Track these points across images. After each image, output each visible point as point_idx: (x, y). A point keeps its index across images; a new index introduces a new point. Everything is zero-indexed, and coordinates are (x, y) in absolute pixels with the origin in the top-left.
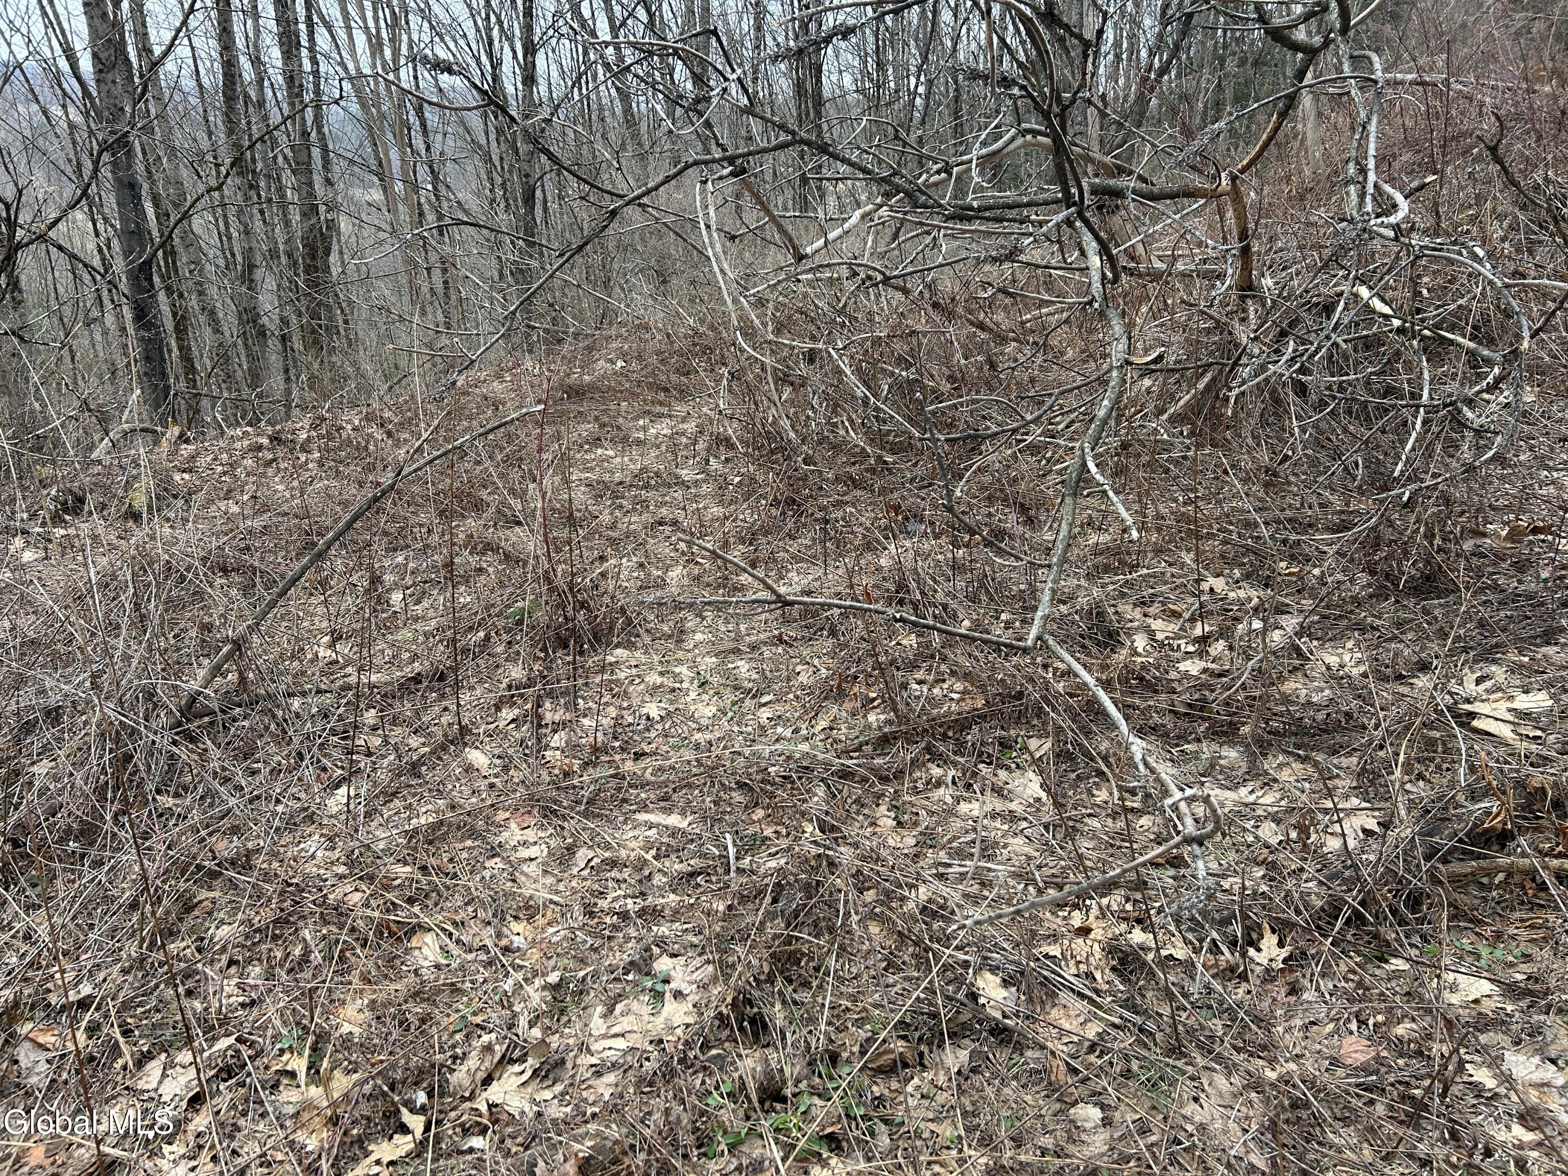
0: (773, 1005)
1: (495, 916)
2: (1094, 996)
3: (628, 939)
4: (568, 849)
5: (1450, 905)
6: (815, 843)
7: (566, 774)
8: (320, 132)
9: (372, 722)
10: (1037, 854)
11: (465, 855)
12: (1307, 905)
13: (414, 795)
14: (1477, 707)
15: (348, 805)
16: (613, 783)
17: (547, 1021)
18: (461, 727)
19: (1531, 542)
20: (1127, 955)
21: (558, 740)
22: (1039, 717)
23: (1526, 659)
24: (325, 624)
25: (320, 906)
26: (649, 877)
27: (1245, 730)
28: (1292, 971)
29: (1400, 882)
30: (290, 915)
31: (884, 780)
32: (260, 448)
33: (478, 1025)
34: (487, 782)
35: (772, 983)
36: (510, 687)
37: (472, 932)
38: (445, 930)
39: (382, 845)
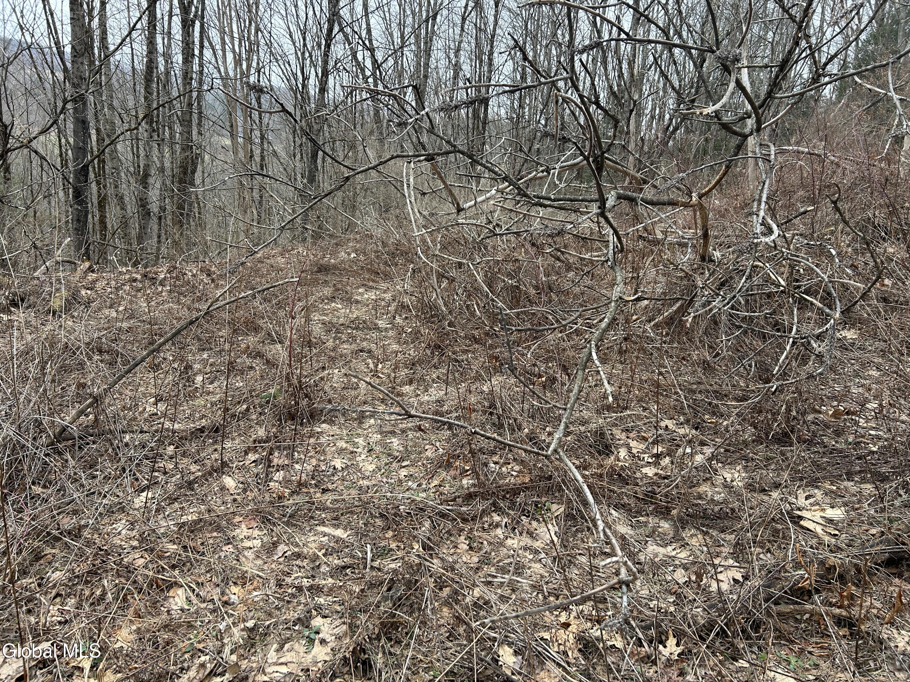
0: (377, 654)
1: (222, 581)
2: (566, 666)
3: (299, 603)
4: (273, 544)
5: (776, 630)
6: (418, 556)
7: (280, 498)
8: (198, 104)
9: (171, 453)
10: (547, 575)
11: (211, 541)
12: (695, 623)
13: (188, 501)
14: (804, 514)
15: (146, 503)
16: (307, 506)
17: (242, 651)
18: (222, 462)
19: (845, 419)
20: (589, 643)
21: (279, 476)
22: (559, 492)
23: (835, 488)
24: (153, 391)
25: (117, 565)
26: (319, 566)
27: (674, 512)
28: (682, 662)
29: (749, 614)
30: (98, 569)
31: (465, 520)
32: (135, 280)
33: (199, 650)
34: (232, 497)
35: (379, 640)
36: (255, 441)
37: (207, 590)
38: (190, 587)
39: (162, 530)
